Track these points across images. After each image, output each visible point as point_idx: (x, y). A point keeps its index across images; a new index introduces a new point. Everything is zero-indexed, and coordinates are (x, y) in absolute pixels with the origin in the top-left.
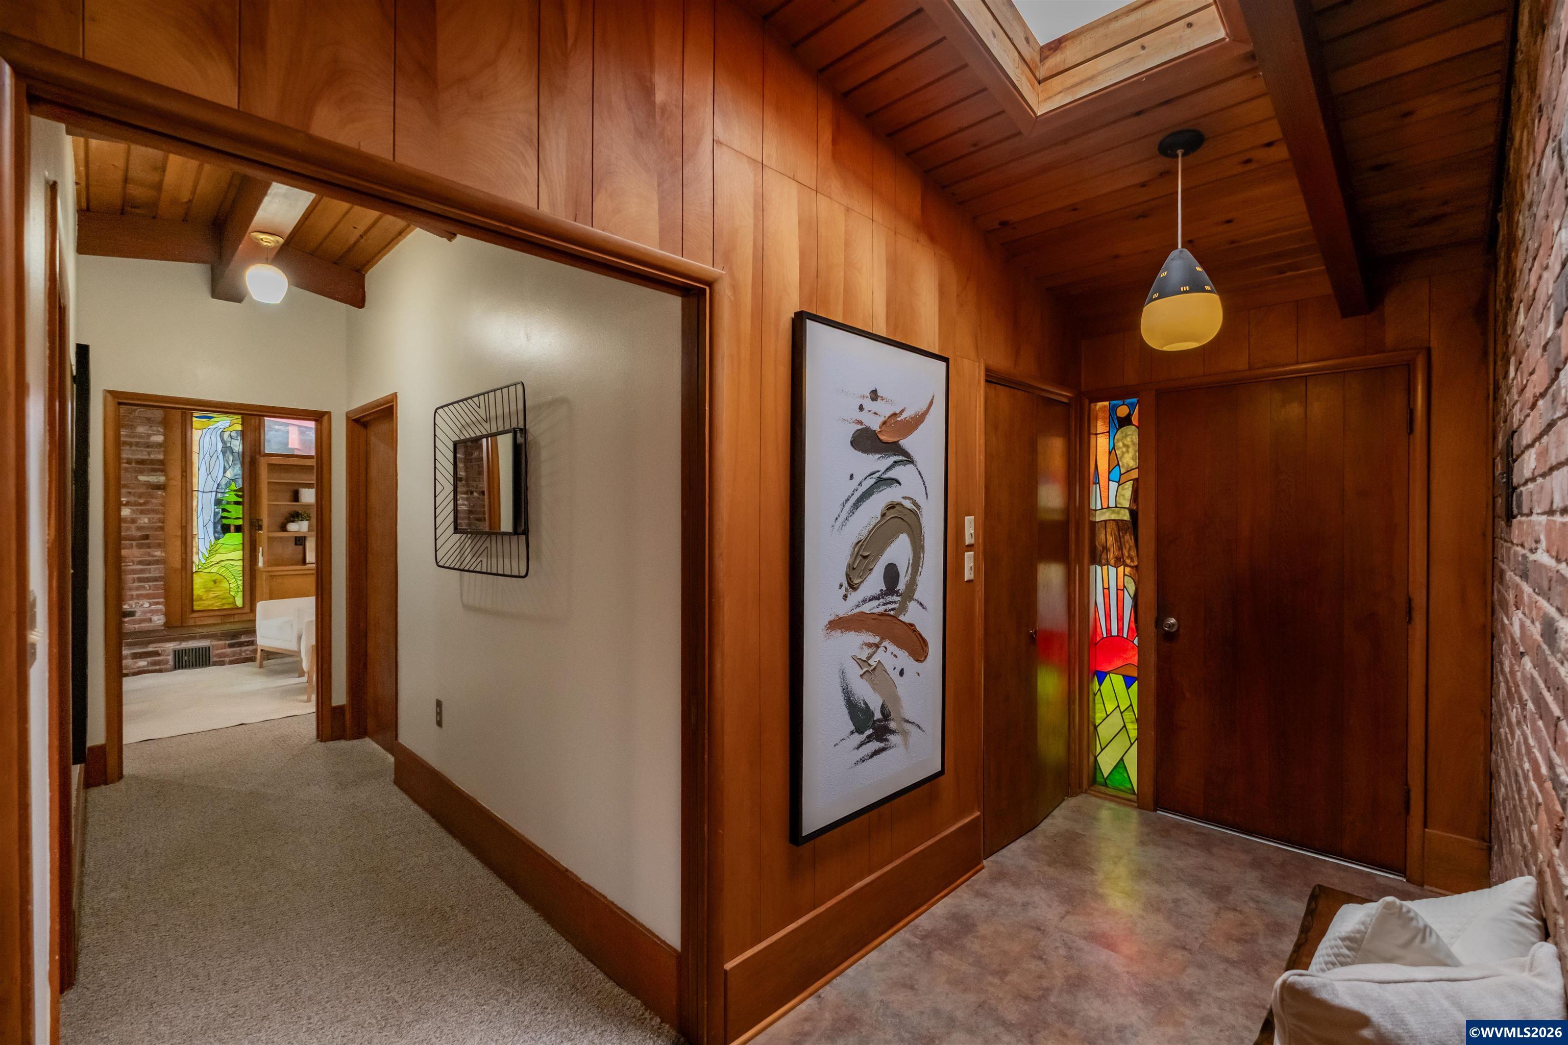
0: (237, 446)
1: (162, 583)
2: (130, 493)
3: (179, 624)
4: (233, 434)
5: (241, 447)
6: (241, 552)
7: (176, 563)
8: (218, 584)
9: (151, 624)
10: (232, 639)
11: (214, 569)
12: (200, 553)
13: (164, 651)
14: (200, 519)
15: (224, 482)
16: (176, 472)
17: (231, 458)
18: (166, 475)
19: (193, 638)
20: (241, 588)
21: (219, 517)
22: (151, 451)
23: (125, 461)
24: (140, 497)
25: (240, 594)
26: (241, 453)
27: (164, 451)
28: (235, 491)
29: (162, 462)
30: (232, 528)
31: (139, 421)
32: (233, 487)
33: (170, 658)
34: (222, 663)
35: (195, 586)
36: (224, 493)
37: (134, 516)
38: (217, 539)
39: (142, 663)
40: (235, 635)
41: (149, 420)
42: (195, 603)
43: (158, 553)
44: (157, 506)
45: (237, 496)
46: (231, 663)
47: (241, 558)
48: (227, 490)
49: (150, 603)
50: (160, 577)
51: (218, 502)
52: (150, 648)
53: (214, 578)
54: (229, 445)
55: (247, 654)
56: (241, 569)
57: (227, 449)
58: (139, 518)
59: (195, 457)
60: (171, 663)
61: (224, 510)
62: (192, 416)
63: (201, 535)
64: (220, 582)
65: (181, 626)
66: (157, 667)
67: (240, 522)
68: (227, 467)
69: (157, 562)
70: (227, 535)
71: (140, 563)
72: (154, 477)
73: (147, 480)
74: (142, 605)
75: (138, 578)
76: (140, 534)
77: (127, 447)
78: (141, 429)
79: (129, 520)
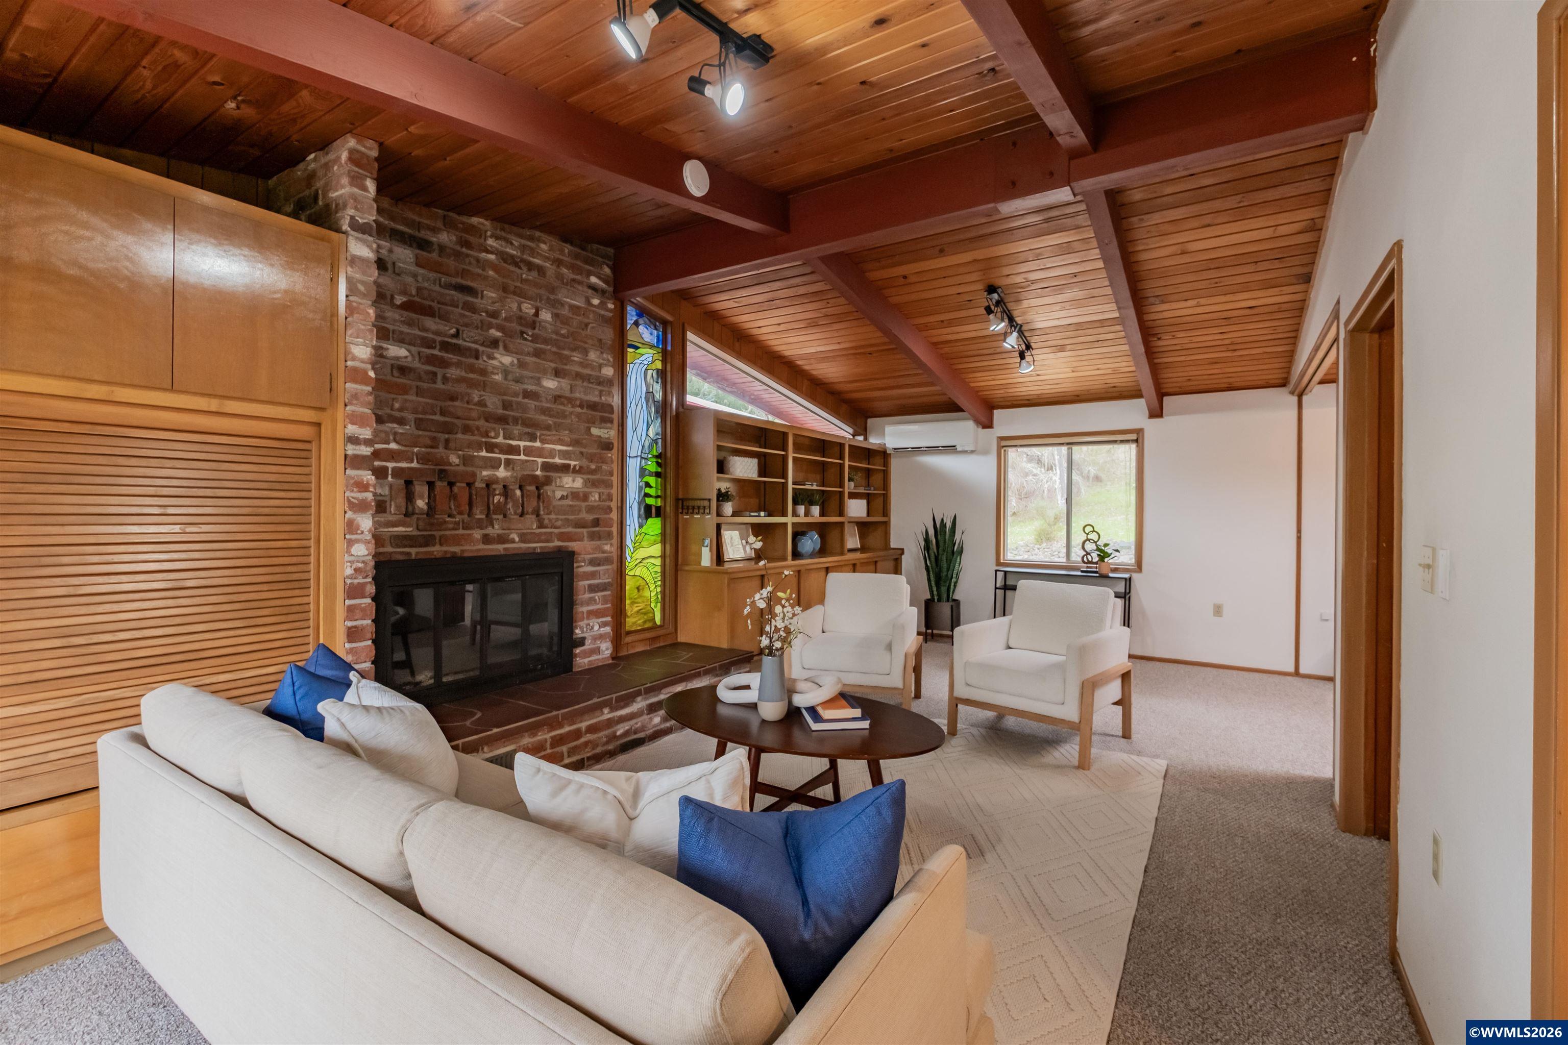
0: (655, 391)
2: (582, 453)
4: (654, 374)
5: (660, 394)
6: (658, 547)
7: (617, 561)
8: (641, 592)
9: (600, 657)
11: (639, 571)
12: (630, 546)
14: (630, 496)
15: (647, 445)
17: (653, 408)
20: (660, 596)
21: (643, 493)
22: (602, 391)
23: (578, 403)
24: (592, 461)
25: (659, 606)
26: (660, 404)
28: (656, 456)
30: (653, 510)
31: (591, 341)
32: (654, 451)
36: (647, 459)
37: (586, 490)
38: (641, 526)
41: (600, 341)
42: (627, 621)
43: (605, 547)
44: (604, 474)
45: (659, 464)
47: (660, 553)
48: (650, 455)
49: (599, 624)
51: (642, 472)
53: (638, 584)
54: (651, 390)
56: (658, 569)
57: (650, 396)
58: (591, 493)
61: (646, 485)
62: (627, 345)
63: (630, 521)
64: (643, 589)
67: (660, 503)
68: (650, 423)
69: (603, 560)
70: (649, 521)
71: (593, 562)
72: (606, 431)
73: (599, 434)
74: (592, 628)
75: (590, 586)
76: (590, 517)
77: (579, 382)
78: (593, 355)
79: (581, 495)
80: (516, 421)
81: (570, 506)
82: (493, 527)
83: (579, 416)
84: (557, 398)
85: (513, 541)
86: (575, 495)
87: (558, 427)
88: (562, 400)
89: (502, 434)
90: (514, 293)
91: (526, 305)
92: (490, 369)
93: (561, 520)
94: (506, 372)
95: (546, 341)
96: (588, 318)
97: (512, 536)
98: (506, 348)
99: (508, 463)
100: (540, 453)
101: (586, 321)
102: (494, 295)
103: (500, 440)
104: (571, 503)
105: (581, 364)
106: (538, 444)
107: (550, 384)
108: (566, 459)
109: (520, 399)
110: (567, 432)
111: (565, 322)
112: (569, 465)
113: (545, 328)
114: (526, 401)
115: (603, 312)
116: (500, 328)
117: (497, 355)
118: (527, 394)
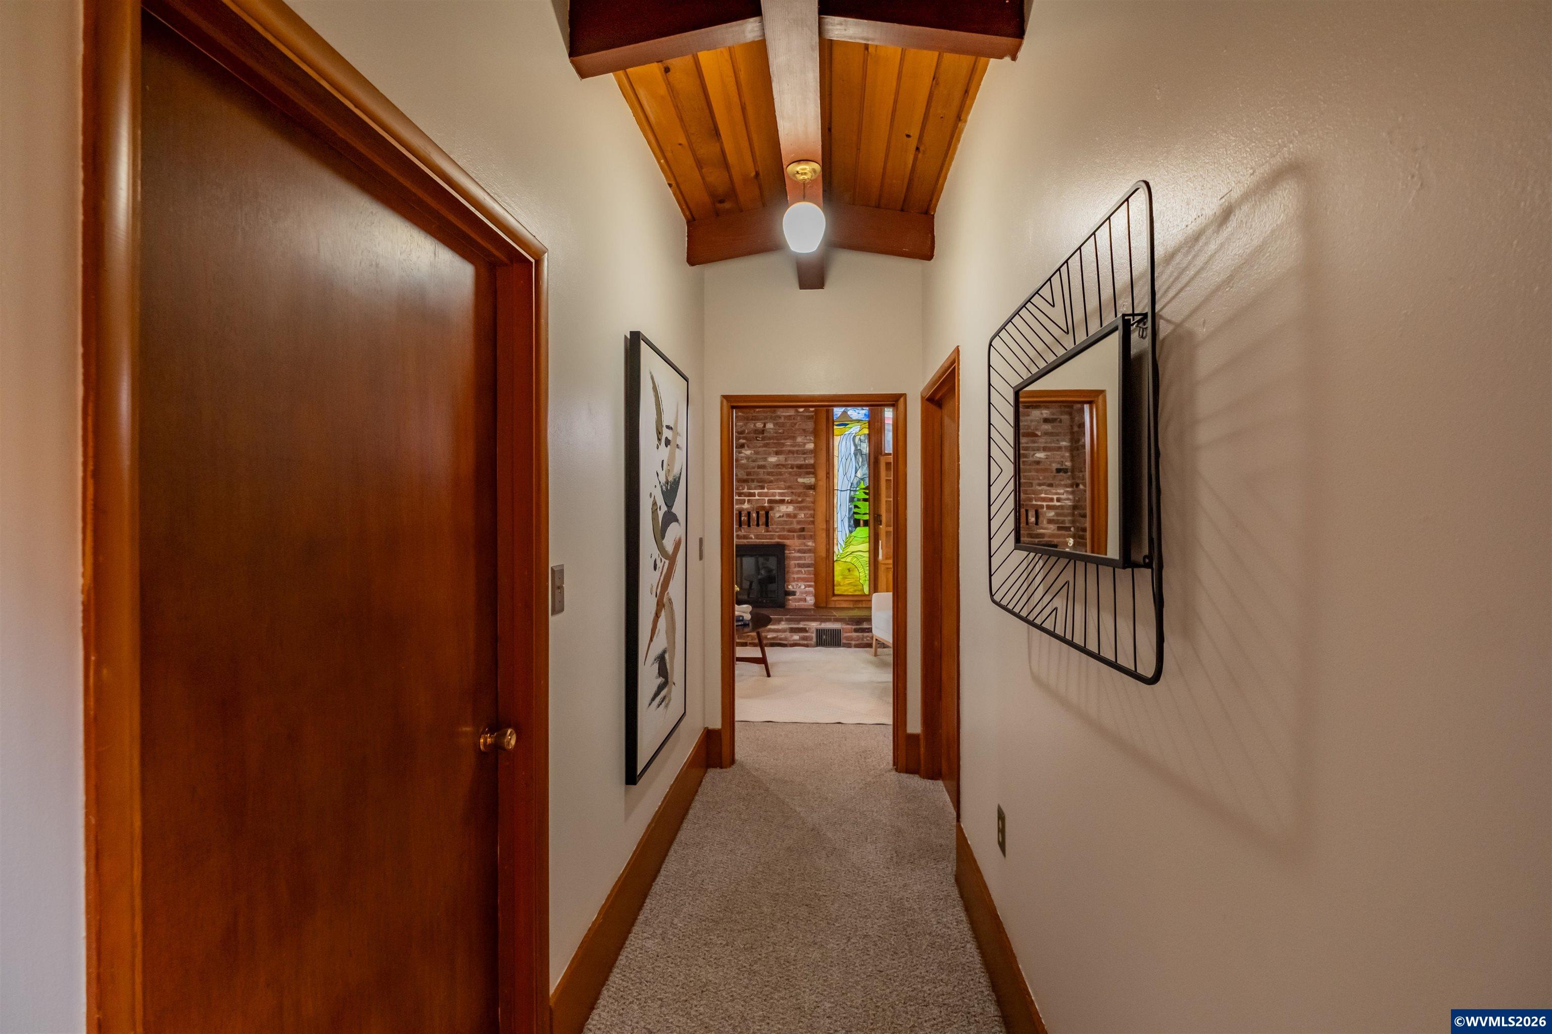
0: (865, 448)
1: (813, 569)
2: (792, 493)
3: (824, 605)
4: (862, 438)
5: (868, 449)
6: (867, 545)
7: (823, 553)
8: (851, 572)
9: (806, 603)
10: (857, 625)
11: (849, 559)
12: (839, 544)
13: (809, 628)
14: (839, 514)
15: (855, 482)
16: (822, 474)
17: (861, 460)
18: (816, 477)
19: (829, 620)
20: (868, 576)
21: (852, 513)
22: (806, 457)
23: (789, 466)
24: (799, 496)
25: (867, 582)
26: (868, 455)
27: (815, 457)
28: (864, 489)
29: (813, 466)
30: (862, 522)
31: (798, 432)
32: (862, 486)
33: (814, 635)
34: (849, 646)
35: (836, 573)
36: (856, 491)
37: (796, 512)
38: (851, 532)
39: (796, 637)
40: (859, 621)
41: (804, 430)
42: (835, 588)
43: (810, 543)
44: (809, 503)
45: (865, 493)
46: (857, 646)
47: (867, 550)
48: (858, 489)
49: (805, 585)
50: (811, 564)
51: (852, 499)
52: (801, 625)
53: (848, 567)
54: (859, 448)
55: (868, 640)
56: (867, 559)
57: (858, 452)
58: (798, 514)
59: (836, 459)
60: (814, 640)
61: (856, 507)
62: (833, 425)
63: (840, 529)
64: (853, 571)
65: (826, 607)
66: (806, 642)
67: (866, 517)
68: (858, 468)
69: (809, 551)
70: (858, 528)
71: (799, 551)
72: (808, 479)
73: (804, 481)
74: (800, 587)
75: (798, 564)
76: (799, 527)
77: (791, 455)
78: (799, 439)
79: (792, 515)
80: (753, 481)
81: (785, 521)
82: (741, 531)
83: (790, 473)
84: (777, 466)
85: (751, 538)
86: (788, 515)
87: (777, 480)
88: (780, 466)
89: (746, 488)
90: (752, 420)
91: (758, 423)
92: (740, 458)
93: (779, 528)
94: (748, 458)
95: (770, 439)
96: (797, 420)
97: (751, 536)
98: (748, 447)
99: (749, 501)
100: (766, 495)
101: (795, 421)
102: (741, 424)
103: (746, 490)
104: (786, 519)
105: (791, 446)
106: (766, 490)
107: (773, 459)
108: (782, 497)
109: (756, 470)
110: (782, 483)
111: (782, 425)
112: (784, 500)
113: (770, 432)
114: (759, 470)
115: (807, 414)
116: (744, 438)
117: (743, 451)
118: (760, 467)
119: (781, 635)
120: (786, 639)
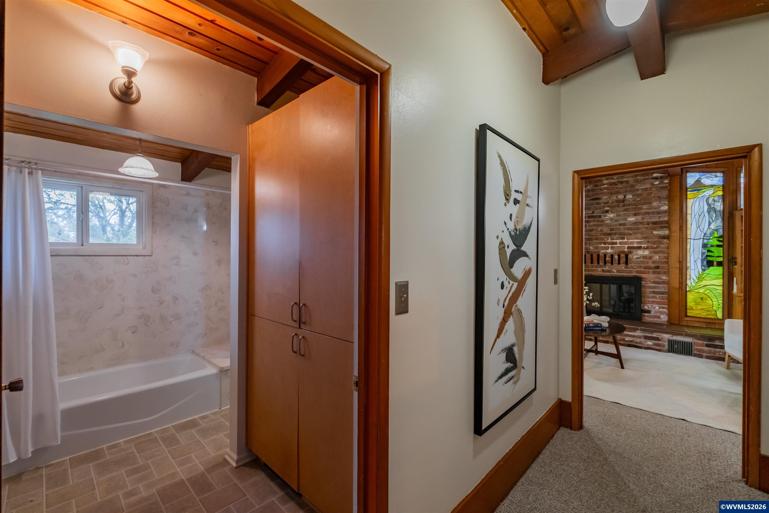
0: (719, 206)
1: (666, 296)
2: (648, 241)
3: (677, 323)
4: (716, 198)
5: (722, 206)
6: (721, 281)
7: (675, 283)
8: (704, 301)
9: (660, 320)
10: (708, 341)
11: (702, 291)
12: (692, 279)
13: (662, 338)
14: (692, 257)
15: (708, 232)
16: (675, 227)
17: (714, 215)
18: (670, 230)
19: (681, 335)
20: (721, 305)
21: (705, 255)
22: (660, 216)
23: (646, 223)
24: (654, 244)
25: (721, 310)
26: (722, 211)
27: (669, 215)
28: (717, 237)
29: (667, 222)
30: (715, 263)
31: (653, 199)
32: (716, 235)
33: (666, 344)
34: (700, 356)
35: (688, 300)
36: (709, 239)
37: (651, 255)
38: (704, 270)
39: (650, 343)
40: (711, 339)
41: (659, 197)
42: (688, 311)
43: (664, 277)
44: (663, 249)
45: (719, 241)
46: (707, 357)
47: (722, 284)
48: (711, 238)
49: (659, 307)
50: (665, 292)
51: (705, 246)
52: (654, 335)
53: (701, 296)
54: (712, 206)
55: (720, 354)
56: (721, 292)
57: (711, 209)
58: (654, 256)
59: (689, 217)
60: (667, 347)
61: (709, 251)
62: (687, 191)
63: (692, 267)
64: (706, 299)
65: (679, 325)
66: (658, 348)
67: (721, 259)
68: (711, 221)
69: (664, 283)
70: (711, 268)
71: (654, 282)
72: (663, 232)
73: (658, 233)
74: (655, 308)
75: (653, 291)
76: (654, 265)
77: (647, 215)
78: (655, 204)
79: (648, 257)
80: (615, 234)
81: (642, 261)
82: (606, 267)
83: (646, 228)
84: (635, 223)
85: (614, 272)
86: (645, 257)
87: (635, 233)
88: (637, 223)
89: (610, 239)
90: (615, 194)
91: (620, 196)
92: (605, 220)
93: (637, 266)
94: (611, 219)
95: (629, 205)
96: (652, 190)
97: (613, 271)
98: (611, 212)
99: (612, 247)
100: (626, 243)
101: (651, 192)
102: (606, 197)
103: (609, 241)
104: (642, 260)
105: (647, 209)
106: (626, 240)
107: (632, 219)
108: (640, 244)
109: (618, 227)
110: (640, 235)
111: (640, 195)
112: (641, 247)
113: (629, 201)
114: (620, 227)
115: (662, 185)
116: (608, 207)
117: (607, 215)
118: (620, 225)
119: (637, 340)
120: (640, 343)
